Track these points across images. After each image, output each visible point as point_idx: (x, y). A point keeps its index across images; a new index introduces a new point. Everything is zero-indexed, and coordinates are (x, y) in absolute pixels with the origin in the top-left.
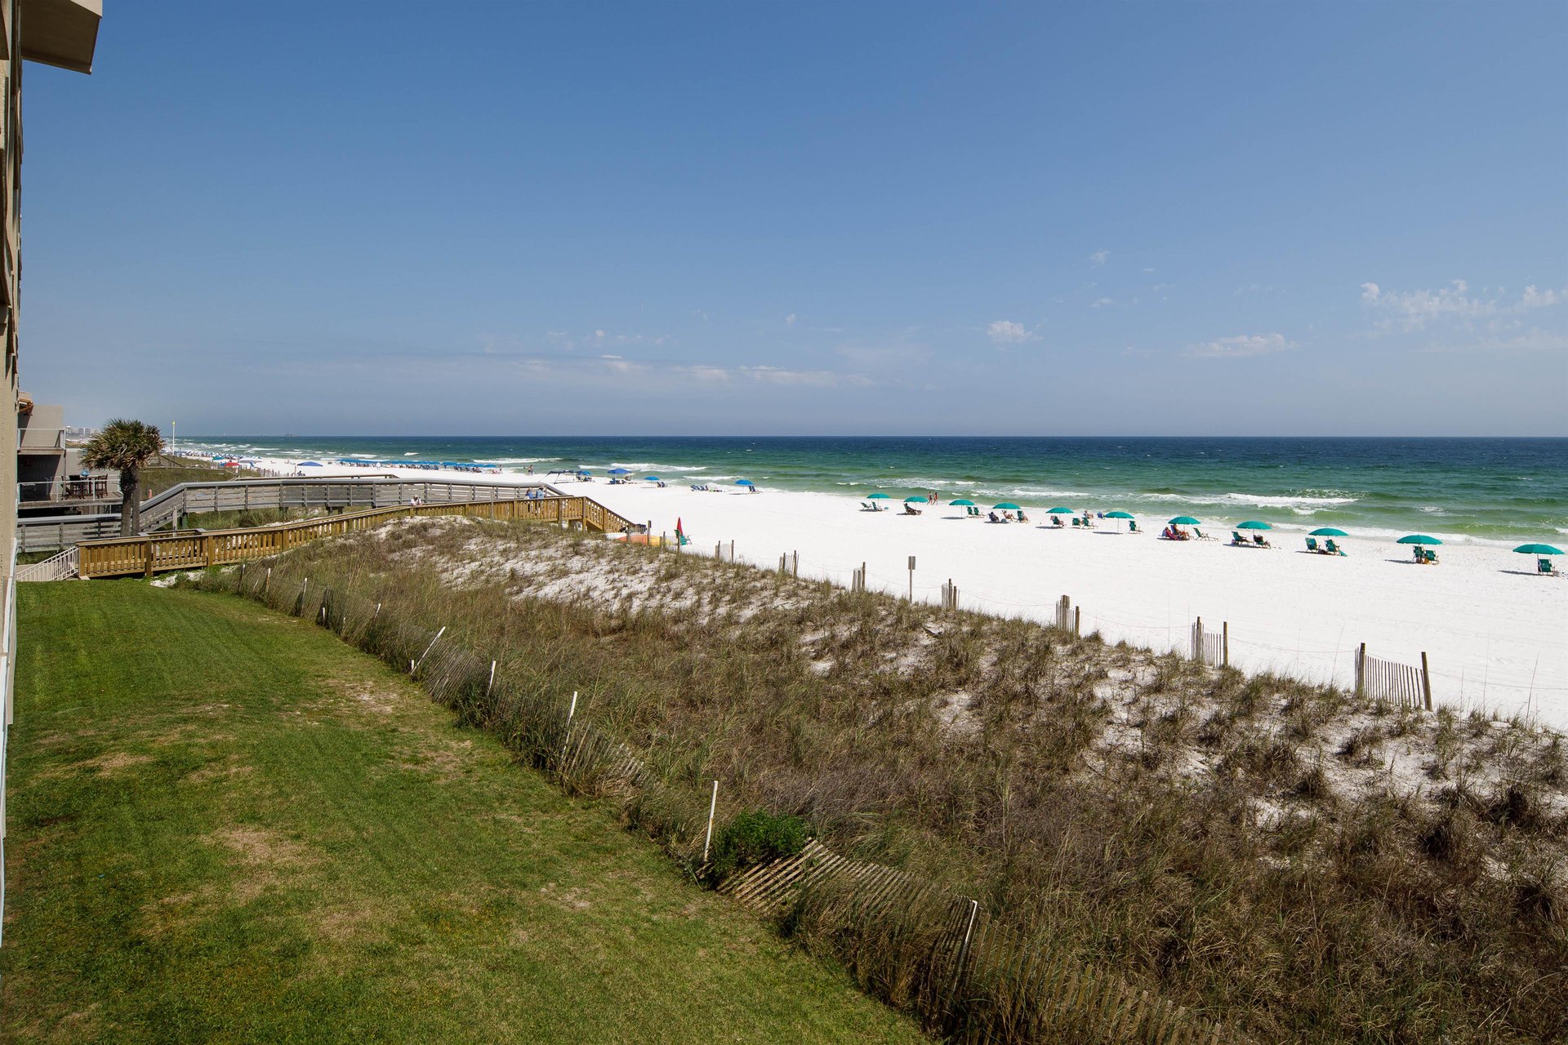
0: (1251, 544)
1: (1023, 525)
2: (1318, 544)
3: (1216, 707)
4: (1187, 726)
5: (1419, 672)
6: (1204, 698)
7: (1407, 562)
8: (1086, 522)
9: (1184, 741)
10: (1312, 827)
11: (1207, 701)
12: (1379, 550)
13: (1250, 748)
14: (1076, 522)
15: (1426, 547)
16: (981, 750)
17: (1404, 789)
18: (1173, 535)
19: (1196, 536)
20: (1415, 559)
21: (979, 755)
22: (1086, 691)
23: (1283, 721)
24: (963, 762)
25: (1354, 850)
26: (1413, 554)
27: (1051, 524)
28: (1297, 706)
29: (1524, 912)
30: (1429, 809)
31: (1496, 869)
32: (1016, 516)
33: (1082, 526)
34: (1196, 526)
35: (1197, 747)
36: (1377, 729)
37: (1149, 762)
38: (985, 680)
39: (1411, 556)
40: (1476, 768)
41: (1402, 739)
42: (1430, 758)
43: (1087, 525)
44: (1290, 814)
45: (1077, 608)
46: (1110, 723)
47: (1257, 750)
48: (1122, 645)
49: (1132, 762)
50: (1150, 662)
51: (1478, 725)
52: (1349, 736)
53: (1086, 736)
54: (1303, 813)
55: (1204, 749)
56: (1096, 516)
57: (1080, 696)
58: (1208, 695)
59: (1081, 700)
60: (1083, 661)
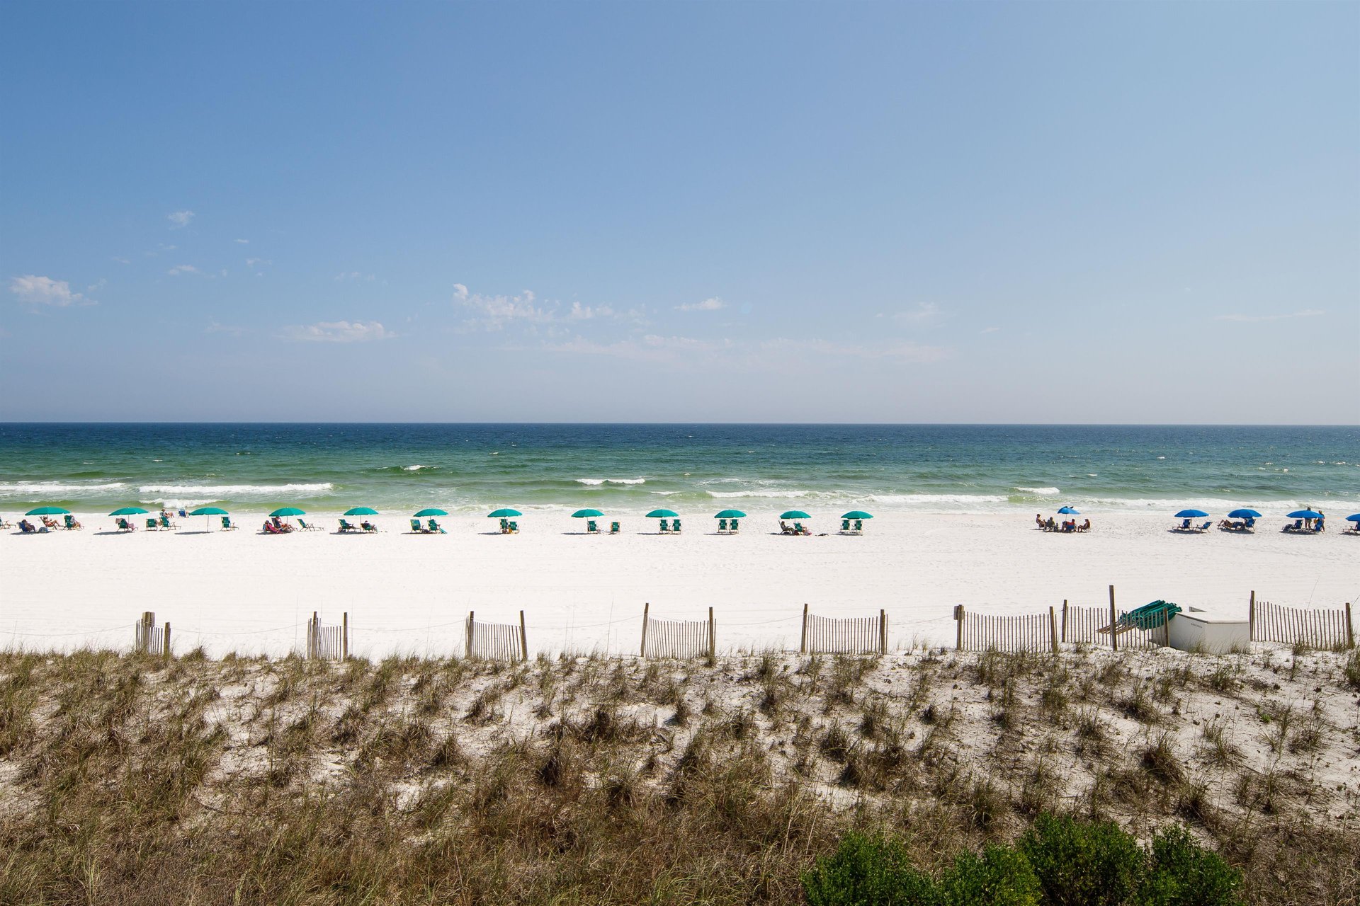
0: (358, 531)
1: (74, 533)
2: (421, 525)
3: (347, 702)
4: (319, 729)
5: (518, 629)
6: (333, 696)
7: (495, 534)
8: (165, 522)
9: (317, 745)
10: (450, 794)
11: (336, 698)
12: (472, 526)
13: (386, 735)
14: (151, 523)
15: (510, 519)
16: (44, 831)
17: (522, 734)
18: (274, 528)
19: (300, 527)
20: (501, 531)
21: (42, 838)
22: (193, 719)
23: (414, 700)
24: (16, 855)
25: (489, 801)
26: (500, 526)
27: (116, 528)
28: (427, 682)
29: (614, 806)
30: (541, 746)
31: (592, 780)
32: (63, 522)
33: (159, 527)
34: (300, 517)
35: (331, 749)
36: (496, 687)
37: (278, 779)
38: (42, 739)
39: (498, 528)
40: (571, 701)
41: (516, 691)
42: (538, 701)
43: (166, 525)
44: (428, 788)
45: (168, 625)
46: (228, 748)
47: (394, 734)
48: (231, 658)
49: (259, 785)
50: (269, 670)
51: (568, 664)
52: (473, 699)
53: (197, 770)
54: (440, 783)
55: (339, 748)
56: (176, 514)
57: (185, 727)
58: (337, 692)
59: (189, 732)
60: (185, 685)
